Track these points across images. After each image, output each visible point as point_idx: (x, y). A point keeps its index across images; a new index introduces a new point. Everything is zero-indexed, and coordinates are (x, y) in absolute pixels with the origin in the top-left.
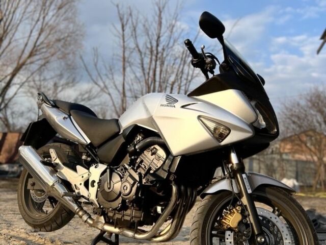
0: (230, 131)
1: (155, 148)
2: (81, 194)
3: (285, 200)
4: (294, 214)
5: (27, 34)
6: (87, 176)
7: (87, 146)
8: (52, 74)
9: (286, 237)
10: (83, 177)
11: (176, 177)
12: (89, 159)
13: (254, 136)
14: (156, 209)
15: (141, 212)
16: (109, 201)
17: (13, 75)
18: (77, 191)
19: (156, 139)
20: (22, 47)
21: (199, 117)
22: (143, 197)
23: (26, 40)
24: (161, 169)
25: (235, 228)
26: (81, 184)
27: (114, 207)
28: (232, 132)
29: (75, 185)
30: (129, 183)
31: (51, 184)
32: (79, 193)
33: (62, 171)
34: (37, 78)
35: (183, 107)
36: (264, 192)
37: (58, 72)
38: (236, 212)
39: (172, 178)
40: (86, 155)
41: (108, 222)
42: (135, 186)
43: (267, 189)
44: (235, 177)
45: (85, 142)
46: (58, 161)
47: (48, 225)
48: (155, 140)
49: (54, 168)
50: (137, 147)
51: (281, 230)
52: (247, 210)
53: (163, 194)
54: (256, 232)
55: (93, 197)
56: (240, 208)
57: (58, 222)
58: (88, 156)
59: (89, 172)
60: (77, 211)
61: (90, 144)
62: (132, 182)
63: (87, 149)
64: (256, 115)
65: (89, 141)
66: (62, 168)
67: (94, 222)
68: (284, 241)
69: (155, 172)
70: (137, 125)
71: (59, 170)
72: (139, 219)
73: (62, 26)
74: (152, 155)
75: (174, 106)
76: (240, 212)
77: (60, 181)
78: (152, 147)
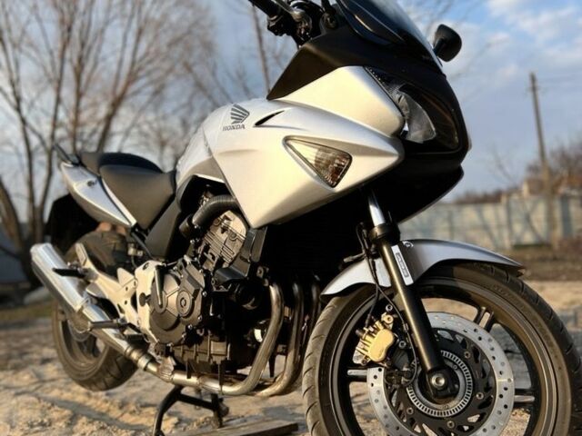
0: (351, 159)
1: (226, 218)
2: (128, 322)
3: (499, 287)
4: (522, 318)
5: (119, 45)
6: (133, 286)
7: (133, 229)
8: (174, 104)
9: (501, 368)
10: (127, 289)
11: (268, 269)
12: (140, 253)
13: (403, 162)
14: (253, 334)
15: (225, 343)
16: (167, 330)
17: (109, 119)
18: (121, 315)
19: (223, 200)
20: (114, 67)
21: (287, 140)
22: (219, 316)
23: (118, 55)
24: (238, 259)
25: (382, 361)
26: (126, 303)
27: (177, 340)
28: (355, 159)
29: (119, 306)
30: (188, 292)
31: (77, 308)
32: (123, 320)
33: (97, 282)
34: (151, 117)
35: (259, 124)
36: (451, 276)
37: (184, 100)
38: (381, 327)
39: (260, 273)
40: (135, 247)
41: (179, 367)
42: (199, 297)
43: (457, 270)
44: (380, 254)
45: (128, 223)
46: (89, 265)
47: (99, 380)
48: (221, 201)
49: (83, 279)
50: (194, 221)
51: (489, 354)
52: (407, 321)
53: (252, 305)
54: (429, 367)
55: (145, 325)
56: (392, 319)
57: (114, 374)
58: (139, 248)
59: (135, 278)
60: (128, 351)
61: (137, 225)
62: (192, 289)
63: (133, 234)
64: (399, 114)
65: (134, 221)
66: (96, 278)
67: (158, 369)
68: (498, 381)
69: (231, 264)
70: (197, 177)
71: (91, 281)
72: (223, 358)
73: (174, 18)
74: (222, 233)
75: (243, 127)
76: (391, 326)
77: (95, 301)
78: (222, 217)
